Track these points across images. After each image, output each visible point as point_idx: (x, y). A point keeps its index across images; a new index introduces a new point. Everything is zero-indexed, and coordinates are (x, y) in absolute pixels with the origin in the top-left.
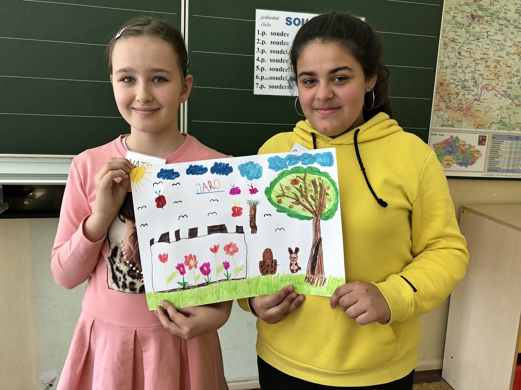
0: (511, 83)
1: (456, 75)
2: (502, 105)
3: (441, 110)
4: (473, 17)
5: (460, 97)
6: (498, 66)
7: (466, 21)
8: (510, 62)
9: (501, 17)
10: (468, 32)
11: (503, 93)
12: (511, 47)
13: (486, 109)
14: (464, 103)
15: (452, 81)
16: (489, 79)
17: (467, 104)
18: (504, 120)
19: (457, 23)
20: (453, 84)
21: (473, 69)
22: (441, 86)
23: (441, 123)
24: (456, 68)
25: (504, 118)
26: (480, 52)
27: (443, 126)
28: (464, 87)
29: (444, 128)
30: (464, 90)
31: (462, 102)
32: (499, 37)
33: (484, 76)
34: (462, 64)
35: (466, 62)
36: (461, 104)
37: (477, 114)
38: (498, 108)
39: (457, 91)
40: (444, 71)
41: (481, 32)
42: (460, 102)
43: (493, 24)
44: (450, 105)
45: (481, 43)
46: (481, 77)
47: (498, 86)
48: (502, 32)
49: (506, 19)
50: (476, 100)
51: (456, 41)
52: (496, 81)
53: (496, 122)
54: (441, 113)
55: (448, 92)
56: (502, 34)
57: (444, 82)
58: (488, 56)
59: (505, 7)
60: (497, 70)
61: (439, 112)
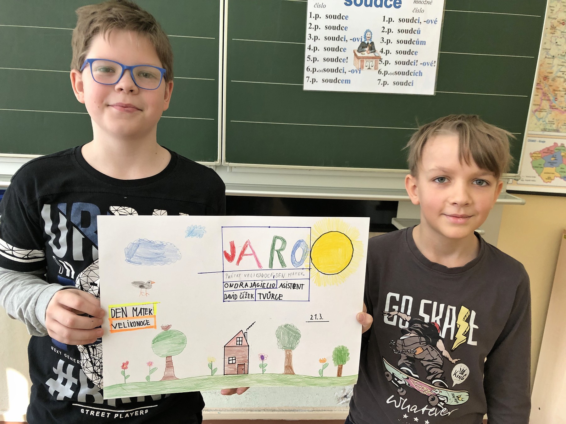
3: (542, 110)
15: (560, 74)
20: (562, 77)
22: (545, 80)
23: (542, 127)
27: (545, 130)
29: (546, 133)
40: (550, 61)
44: (556, 104)
54: (543, 114)
55: (554, 87)
57: (549, 75)
61: (540, 114)
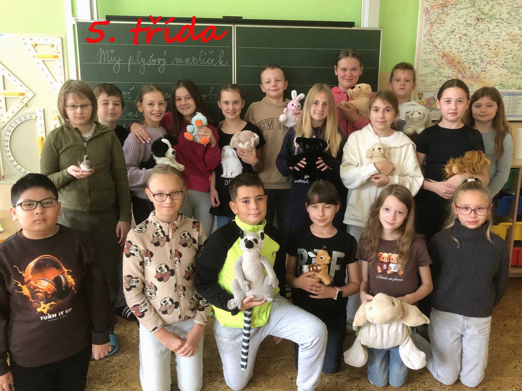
0: (507, 58)
1: (469, 56)
2: (501, 73)
4: (478, 19)
5: (472, 69)
6: (497, 49)
7: (473, 22)
8: (505, 46)
9: (497, 18)
10: (475, 29)
11: (501, 65)
12: (505, 36)
13: (490, 76)
14: (475, 73)
15: (466, 60)
16: (491, 57)
17: (477, 74)
18: (503, 83)
19: (467, 24)
20: (467, 62)
21: (479, 52)
24: (468, 52)
25: (503, 82)
26: (484, 41)
28: (474, 64)
30: (474, 65)
31: (473, 73)
32: (497, 30)
33: (488, 55)
34: (472, 50)
35: (474, 48)
36: (473, 74)
37: (484, 80)
38: (498, 75)
39: (470, 66)
40: (460, 54)
41: (484, 28)
42: (472, 73)
43: (492, 22)
44: (465, 75)
45: (484, 35)
46: (486, 56)
47: (498, 61)
48: (499, 27)
49: (501, 19)
50: (483, 71)
51: (467, 35)
52: (496, 58)
53: (497, 84)
55: (463, 67)
56: (498, 28)
57: (461, 61)
58: (490, 43)
59: (499, 12)
60: (496, 51)
